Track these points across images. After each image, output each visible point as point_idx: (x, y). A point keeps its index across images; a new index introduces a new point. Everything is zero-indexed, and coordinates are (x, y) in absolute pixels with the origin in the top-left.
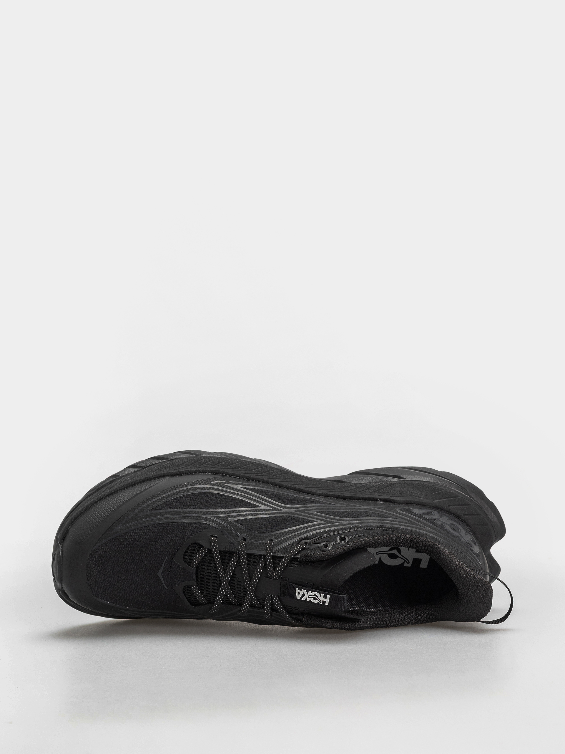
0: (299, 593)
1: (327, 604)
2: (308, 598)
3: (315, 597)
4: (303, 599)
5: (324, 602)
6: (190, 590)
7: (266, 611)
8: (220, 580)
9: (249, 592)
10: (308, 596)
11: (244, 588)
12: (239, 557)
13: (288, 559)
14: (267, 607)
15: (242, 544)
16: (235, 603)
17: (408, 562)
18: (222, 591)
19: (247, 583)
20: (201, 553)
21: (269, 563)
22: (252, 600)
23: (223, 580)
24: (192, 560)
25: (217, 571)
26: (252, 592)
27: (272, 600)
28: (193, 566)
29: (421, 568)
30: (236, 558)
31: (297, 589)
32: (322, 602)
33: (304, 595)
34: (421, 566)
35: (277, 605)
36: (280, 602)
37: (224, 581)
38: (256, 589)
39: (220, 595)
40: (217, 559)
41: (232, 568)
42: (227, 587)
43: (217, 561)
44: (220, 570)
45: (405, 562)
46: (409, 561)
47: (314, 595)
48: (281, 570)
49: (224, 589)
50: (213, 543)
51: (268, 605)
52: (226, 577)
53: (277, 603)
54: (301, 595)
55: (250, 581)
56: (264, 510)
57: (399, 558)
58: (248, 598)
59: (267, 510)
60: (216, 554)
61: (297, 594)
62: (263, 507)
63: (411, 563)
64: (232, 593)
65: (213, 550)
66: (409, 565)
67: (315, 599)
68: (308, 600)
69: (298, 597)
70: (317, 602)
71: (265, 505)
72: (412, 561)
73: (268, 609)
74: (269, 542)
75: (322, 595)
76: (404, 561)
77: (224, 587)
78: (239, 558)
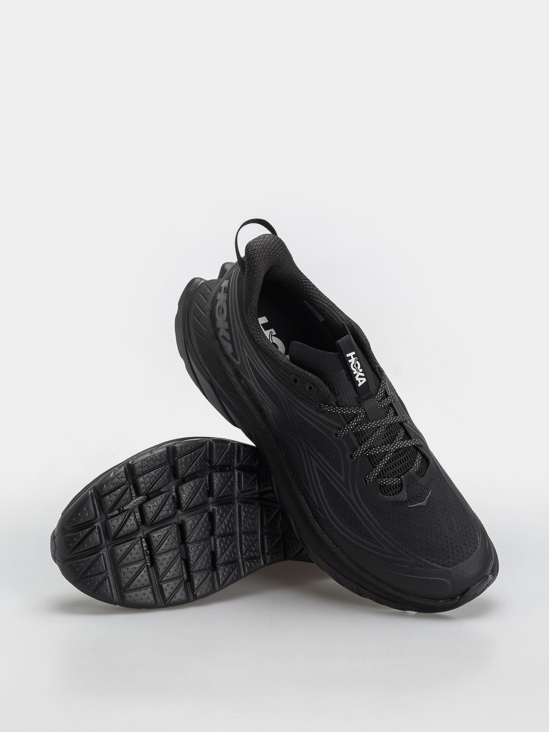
0: (361, 381)
1: (354, 353)
2: (360, 372)
3: (355, 366)
4: (363, 375)
5: (354, 356)
6: (419, 471)
7: (391, 400)
8: (395, 452)
9: (388, 423)
10: (358, 372)
11: (387, 429)
12: (366, 450)
13: (342, 410)
14: (389, 401)
15: (355, 455)
16: (403, 430)
17: (271, 333)
18: (402, 444)
19: (382, 428)
20: (385, 481)
21: (355, 422)
22: (391, 417)
23: (393, 450)
24: (395, 485)
25: (390, 460)
26: (386, 420)
27: (380, 401)
28: (399, 481)
29: (268, 320)
30: (369, 452)
31: (359, 385)
32: (355, 358)
33: (360, 377)
34: (267, 321)
35: (381, 394)
36: (378, 393)
37: (393, 448)
38: (382, 419)
39: (406, 444)
40: (381, 466)
41: (379, 449)
42: (396, 443)
43: (383, 465)
44: (387, 458)
45: (272, 335)
46: (269, 333)
47: (354, 368)
48: (353, 409)
49: (399, 444)
50: (371, 478)
51: (386, 402)
52: (389, 449)
53: (379, 395)
54: (362, 379)
55: (379, 427)
56: (316, 460)
57: (273, 341)
58: (392, 420)
59: (315, 458)
60: (378, 470)
61: (363, 382)
62: (314, 463)
63: (270, 330)
64: (397, 436)
65: (376, 474)
66: (272, 330)
67: (357, 365)
68: (361, 370)
69: (364, 380)
70: (358, 363)
71: (311, 464)
72: (268, 331)
73: (389, 400)
74: (339, 435)
75: (350, 361)
76: (273, 337)
77: (398, 445)
78: (368, 449)
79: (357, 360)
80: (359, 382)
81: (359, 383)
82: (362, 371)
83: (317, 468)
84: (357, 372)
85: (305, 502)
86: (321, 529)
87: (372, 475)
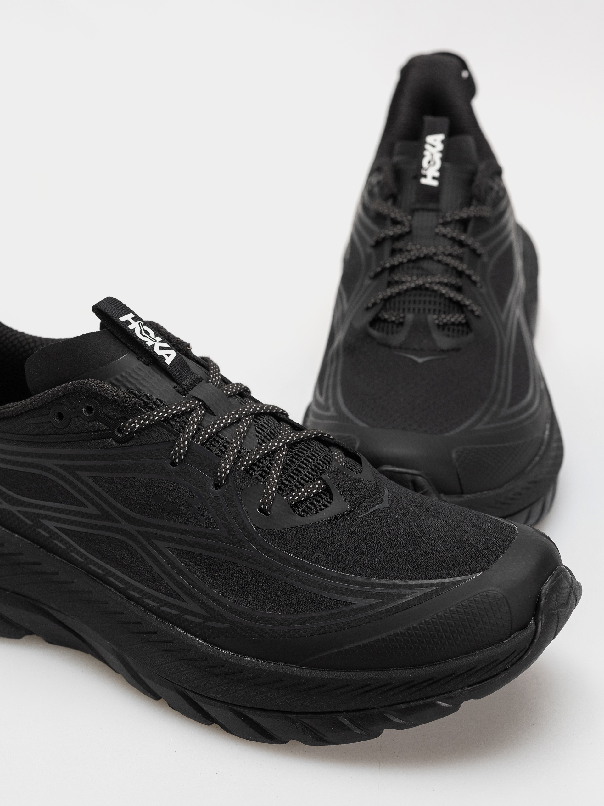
0: (168, 355)
1: (131, 315)
3: (144, 334)
5: (134, 319)
31: (168, 362)
32: (138, 322)
33: (162, 348)
54: (167, 352)
67: (147, 332)
68: (159, 339)
69: (173, 353)
79: (142, 325)
80: (166, 357)
81: (166, 359)
82: (161, 339)
83: (173, 550)
84: (153, 343)
85: (185, 633)
86: (234, 655)
87: (267, 492)
